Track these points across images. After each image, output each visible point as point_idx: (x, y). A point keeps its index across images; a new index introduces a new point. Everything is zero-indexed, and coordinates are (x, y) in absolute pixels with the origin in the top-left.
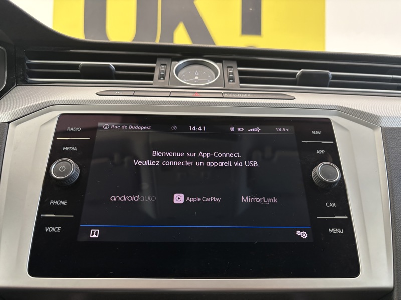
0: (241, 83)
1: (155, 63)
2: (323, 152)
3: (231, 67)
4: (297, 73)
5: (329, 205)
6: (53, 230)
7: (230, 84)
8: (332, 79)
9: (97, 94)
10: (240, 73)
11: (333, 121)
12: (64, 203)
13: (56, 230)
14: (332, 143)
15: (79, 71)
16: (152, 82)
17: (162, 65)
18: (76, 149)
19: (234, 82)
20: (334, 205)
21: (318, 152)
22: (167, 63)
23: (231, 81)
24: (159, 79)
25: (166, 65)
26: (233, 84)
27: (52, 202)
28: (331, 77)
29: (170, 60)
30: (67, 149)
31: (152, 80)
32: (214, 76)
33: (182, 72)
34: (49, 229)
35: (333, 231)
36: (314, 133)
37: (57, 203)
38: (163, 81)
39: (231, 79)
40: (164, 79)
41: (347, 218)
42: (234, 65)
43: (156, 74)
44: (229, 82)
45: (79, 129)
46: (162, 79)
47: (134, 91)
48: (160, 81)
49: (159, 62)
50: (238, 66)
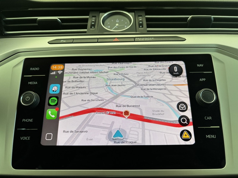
0: (148, 27)
1: (88, 15)
2: (204, 79)
3: (141, 16)
4: (188, 17)
5: (206, 118)
6: (25, 138)
7: (140, 29)
8: (213, 21)
9: (48, 43)
10: (147, 20)
11: (213, 56)
12: (31, 120)
13: (27, 138)
14: (211, 72)
15: (37, 24)
16: (86, 30)
17: (93, 17)
18: (36, 83)
19: (142, 27)
20: (210, 118)
21: (200, 80)
22: (96, 15)
23: (141, 26)
24: (91, 27)
25: (95, 16)
26: (142, 29)
27: (24, 120)
28: (213, 19)
29: (99, 12)
30: (31, 83)
31: (86, 28)
32: (129, 22)
33: (107, 21)
34: (23, 138)
35: (209, 136)
36: (198, 65)
37: (26, 120)
38: (94, 29)
39: (141, 25)
40: (94, 28)
41: (219, 127)
42: (143, 13)
43: (89, 24)
44: (139, 27)
45: (38, 69)
46: (93, 27)
47: (73, 39)
48: (91, 29)
49: (91, 14)
50: (146, 15)
